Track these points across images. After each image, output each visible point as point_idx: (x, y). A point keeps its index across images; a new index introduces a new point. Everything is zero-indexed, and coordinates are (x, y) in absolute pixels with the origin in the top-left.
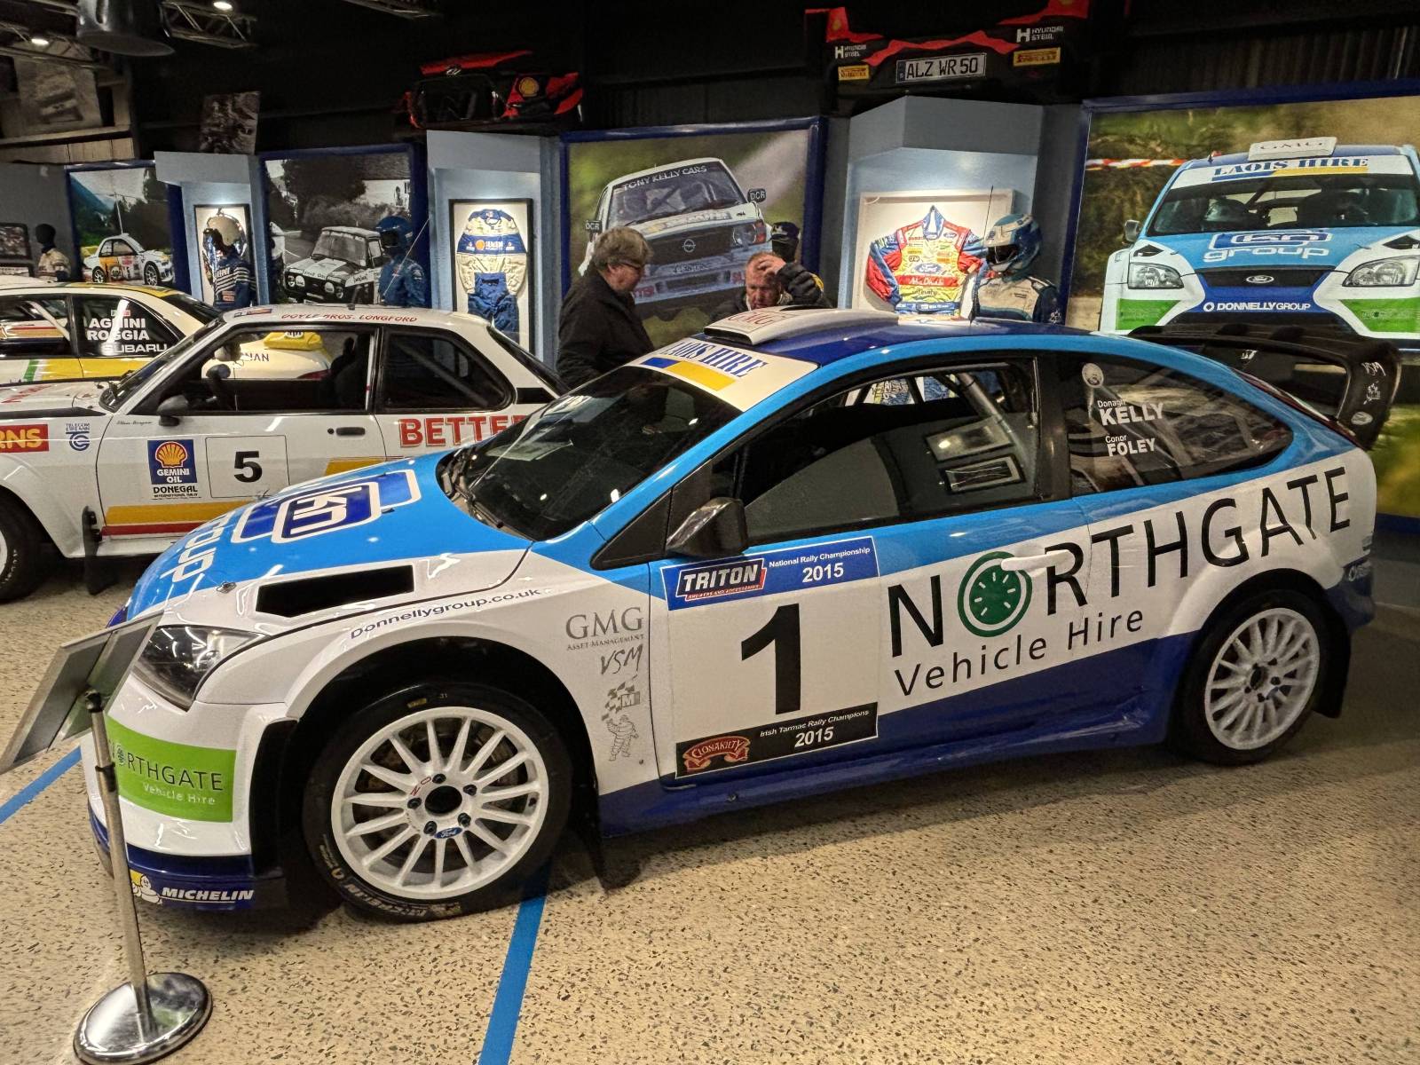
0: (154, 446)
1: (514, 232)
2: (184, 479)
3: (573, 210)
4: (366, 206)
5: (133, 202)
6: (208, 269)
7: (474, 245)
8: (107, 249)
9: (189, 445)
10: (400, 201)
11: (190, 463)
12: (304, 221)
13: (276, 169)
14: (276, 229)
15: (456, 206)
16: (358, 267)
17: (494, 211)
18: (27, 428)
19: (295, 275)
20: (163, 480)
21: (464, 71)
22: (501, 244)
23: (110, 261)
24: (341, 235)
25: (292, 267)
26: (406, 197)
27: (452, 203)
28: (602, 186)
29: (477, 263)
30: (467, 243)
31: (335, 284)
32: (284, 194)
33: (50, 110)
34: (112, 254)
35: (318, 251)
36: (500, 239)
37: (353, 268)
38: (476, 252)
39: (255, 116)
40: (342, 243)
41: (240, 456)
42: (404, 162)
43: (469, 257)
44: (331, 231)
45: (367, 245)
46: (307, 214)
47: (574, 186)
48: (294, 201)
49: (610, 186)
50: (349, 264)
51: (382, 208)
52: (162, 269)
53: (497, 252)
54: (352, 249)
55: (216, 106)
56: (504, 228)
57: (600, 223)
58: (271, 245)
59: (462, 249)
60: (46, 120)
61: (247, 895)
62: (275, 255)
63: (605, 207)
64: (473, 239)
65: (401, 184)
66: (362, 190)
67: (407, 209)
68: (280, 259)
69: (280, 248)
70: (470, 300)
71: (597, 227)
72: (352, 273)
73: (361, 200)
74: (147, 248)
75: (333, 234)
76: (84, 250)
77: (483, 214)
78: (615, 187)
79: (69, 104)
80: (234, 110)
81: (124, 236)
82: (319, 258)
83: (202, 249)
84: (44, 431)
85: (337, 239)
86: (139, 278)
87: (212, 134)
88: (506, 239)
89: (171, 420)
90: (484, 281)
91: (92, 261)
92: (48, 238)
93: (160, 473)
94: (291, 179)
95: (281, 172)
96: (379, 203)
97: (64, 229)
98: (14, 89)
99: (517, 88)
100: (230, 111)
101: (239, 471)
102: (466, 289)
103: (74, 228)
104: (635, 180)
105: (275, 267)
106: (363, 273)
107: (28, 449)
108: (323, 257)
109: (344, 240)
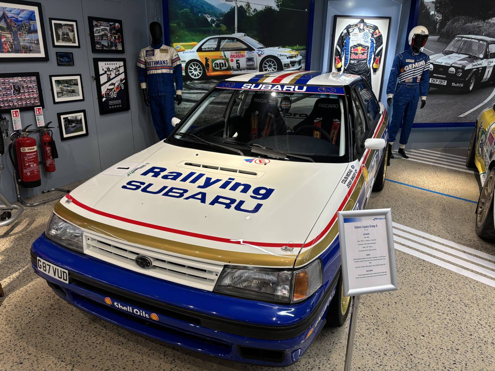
12: (444, 30)
16: (477, 58)
24: (470, 40)
31: (456, 68)
32: (432, 13)
34: (217, 49)
35: (450, 48)
37: (472, 58)
44: (462, 37)
45: (488, 46)
50: (470, 57)
72: (472, 62)
75: (464, 39)
81: (238, 35)
82: (447, 53)
108: (452, 52)
109: (471, 44)
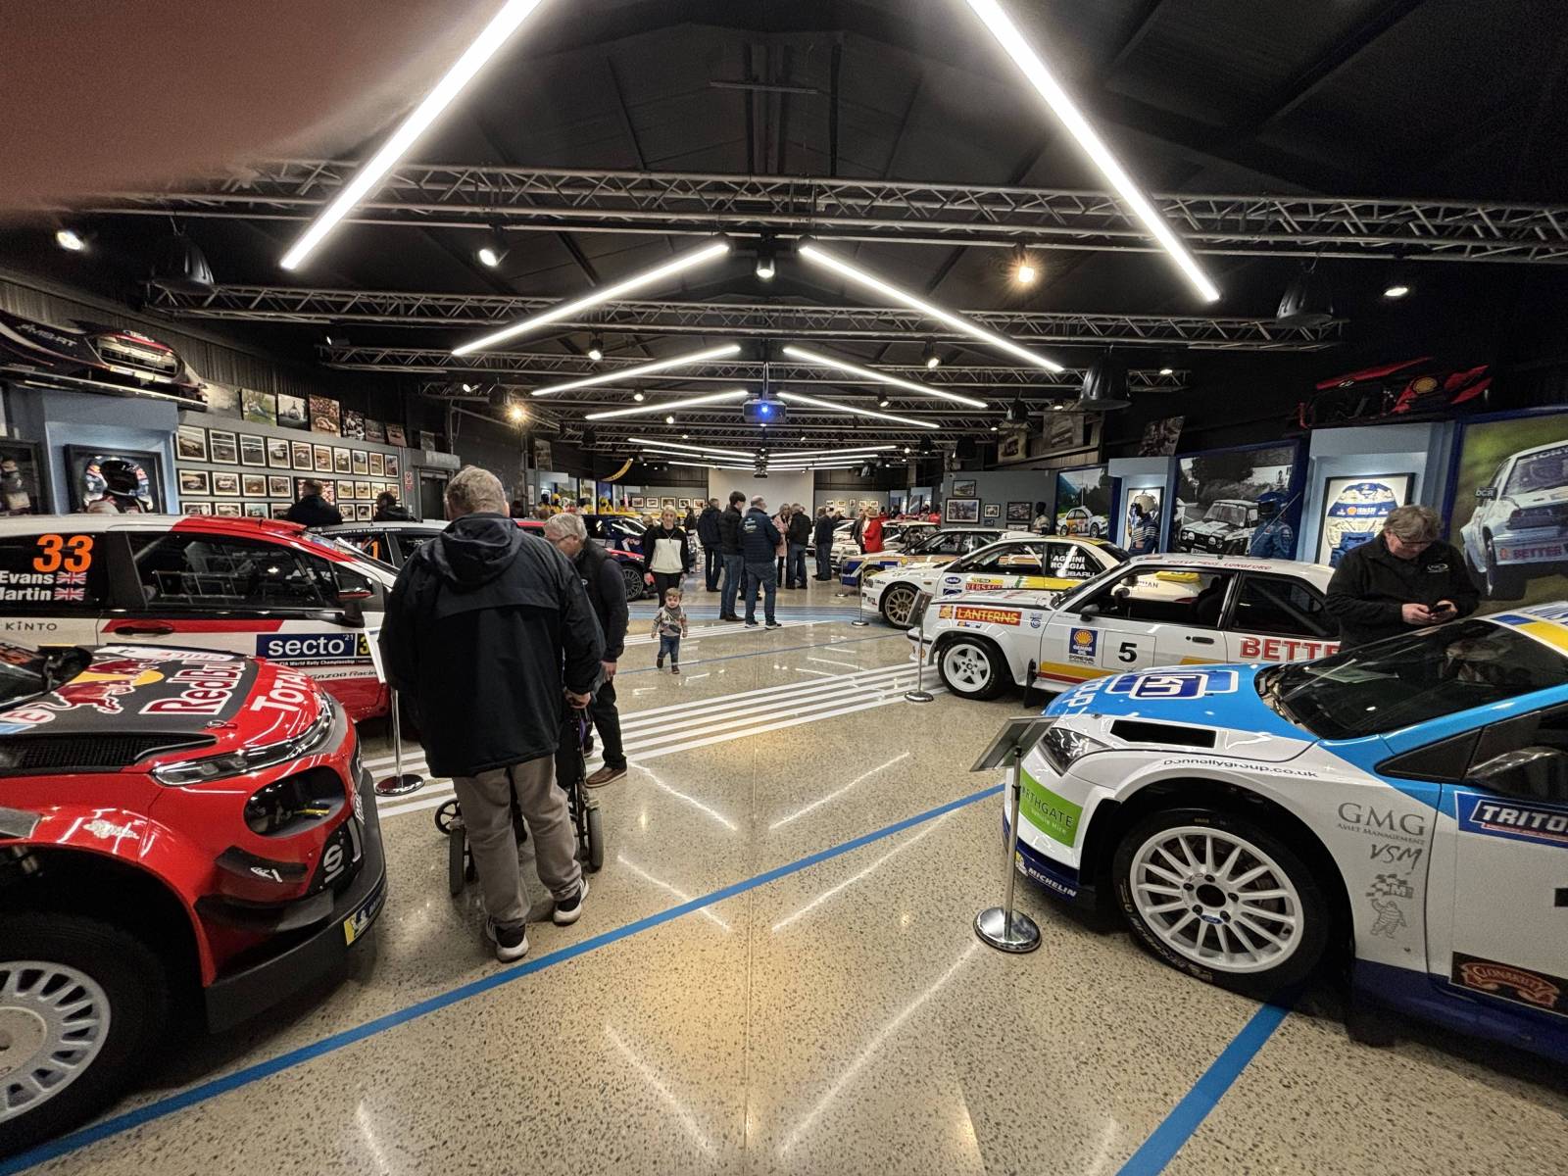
0: (1074, 631)
1: (1390, 500)
2: (1088, 653)
3: (1462, 479)
4: (1252, 485)
5: (1092, 488)
6: (1130, 527)
7: (1345, 511)
8: (1072, 515)
9: (1094, 634)
10: (1280, 480)
11: (1093, 645)
12: (1202, 496)
13: (1186, 464)
14: (1180, 502)
15: (1332, 483)
16: (1238, 527)
17: (1371, 485)
18: (1012, 612)
19: (1188, 532)
20: (1076, 652)
21: (1356, 382)
22: (1374, 510)
23: (1071, 521)
24: (1228, 505)
25: (1186, 527)
26: (1286, 478)
27: (1329, 480)
28: (1503, 458)
29: (1346, 525)
30: (1339, 509)
31: (1217, 538)
32: (1190, 479)
33: (1057, 439)
34: (1074, 518)
35: (1209, 515)
36: (1373, 506)
37: (1233, 527)
38: (1346, 516)
39: (1179, 432)
40: (1227, 511)
41: (1124, 645)
42: (1290, 453)
43: (1337, 520)
44: (1221, 503)
45: (1247, 512)
46: (1204, 492)
47: (1466, 459)
48: (1196, 484)
49: (1514, 458)
50: (1230, 525)
51: (1265, 486)
52: (1101, 527)
53: (1368, 516)
54: (1234, 515)
55: (1154, 428)
56: (1380, 497)
57: (1496, 491)
58: (1174, 512)
59: (1333, 513)
60: (1053, 446)
61: (1073, 893)
62: (1176, 519)
63: (1504, 476)
64: (1345, 507)
65: (1284, 469)
66: (1250, 474)
67: (1286, 486)
68: (1179, 521)
69: (1181, 514)
70: (1333, 552)
71: (1491, 493)
72: (1232, 531)
73: (1249, 481)
74: (1094, 514)
76: (1059, 516)
77: (1359, 488)
78: (1519, 459)
79: (1066, 436)
80: (1165, 429)
81: (1083, 508)
82: (1207, 521)
83: (1128, 515)
84: (1019, 615)
85: (1224, 508)
86: (1086, 532)
87: (1148, 445)
88: (1379, 506)
89: (1087, 618)
90: (1350, 538)
91: (1062, 522)
92: (1041, 509)
93: (1075, 647)
94: (1195, 471)
95: (1191, 466)
96: (1262, 482)
97: (1050, 505)
98: (1041, 431)
99: (1412, 388)
100: (1162, 431)
101: (1122, 654)
102: (1331, 544)
103: (1056, 504)
104: (1550, 450)
105: (1175, 527)
106: (1241, 531)
107: (1010, 623)
108: (1211, 520)
109: (1230, 508)
